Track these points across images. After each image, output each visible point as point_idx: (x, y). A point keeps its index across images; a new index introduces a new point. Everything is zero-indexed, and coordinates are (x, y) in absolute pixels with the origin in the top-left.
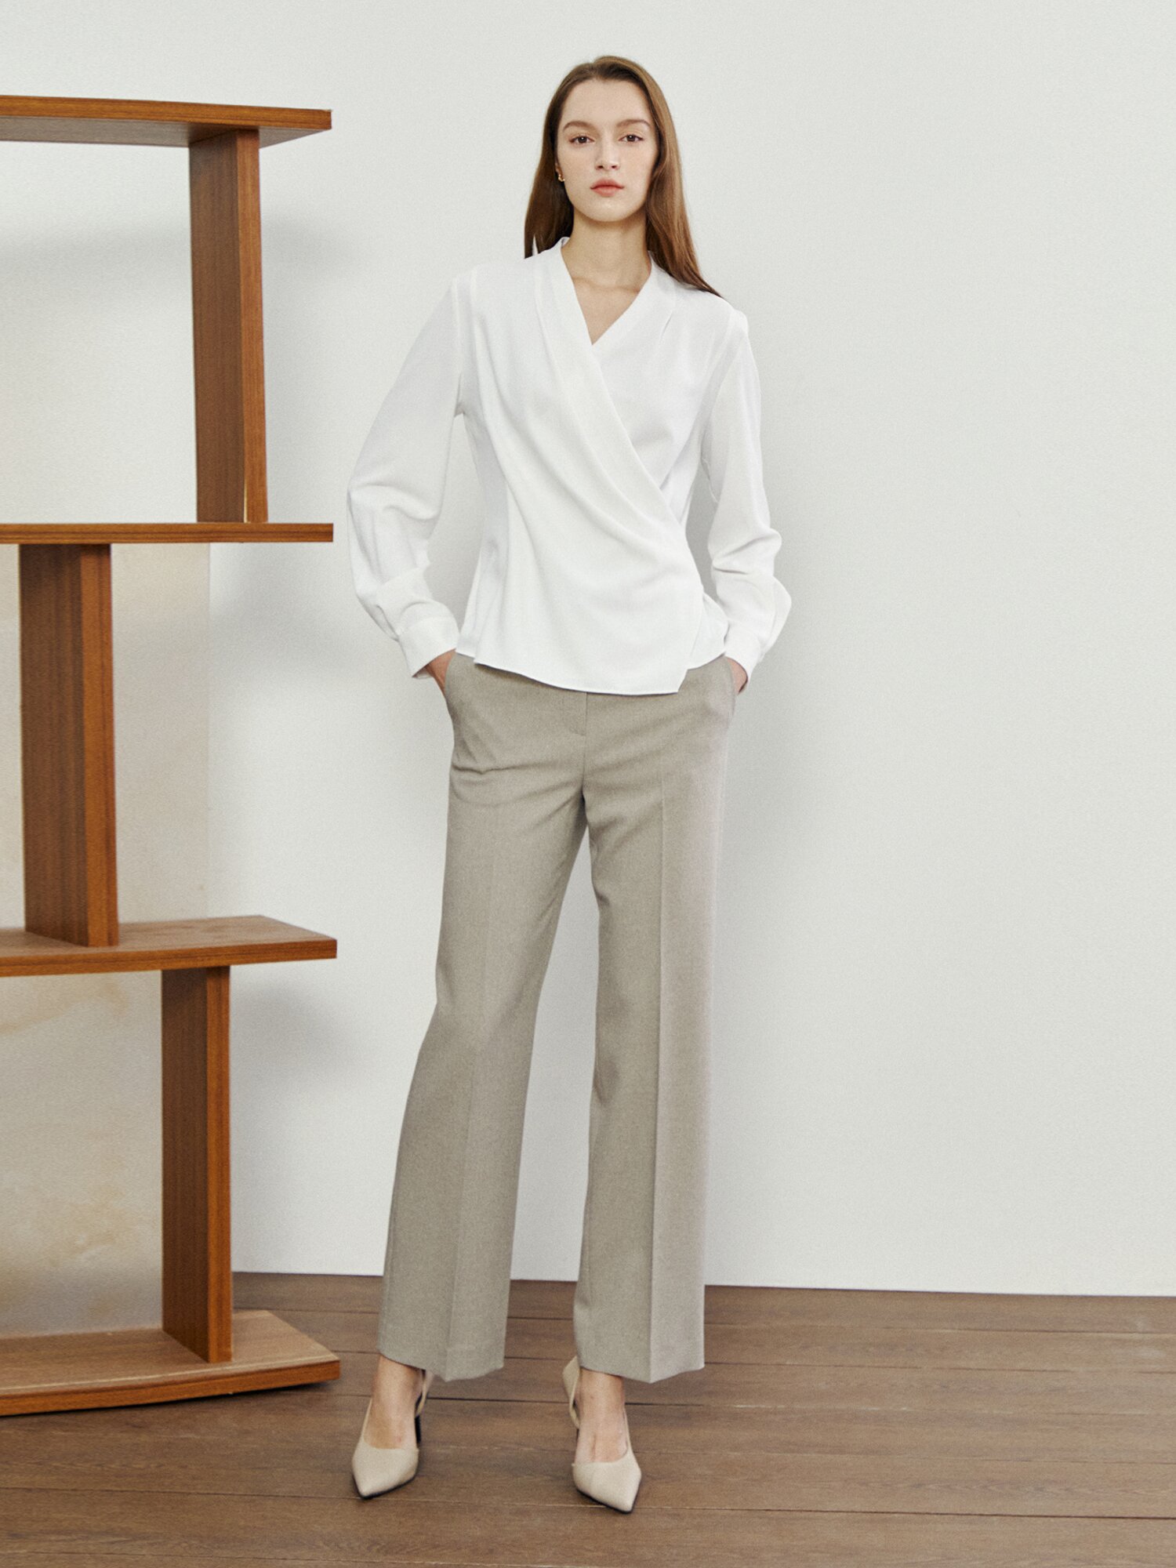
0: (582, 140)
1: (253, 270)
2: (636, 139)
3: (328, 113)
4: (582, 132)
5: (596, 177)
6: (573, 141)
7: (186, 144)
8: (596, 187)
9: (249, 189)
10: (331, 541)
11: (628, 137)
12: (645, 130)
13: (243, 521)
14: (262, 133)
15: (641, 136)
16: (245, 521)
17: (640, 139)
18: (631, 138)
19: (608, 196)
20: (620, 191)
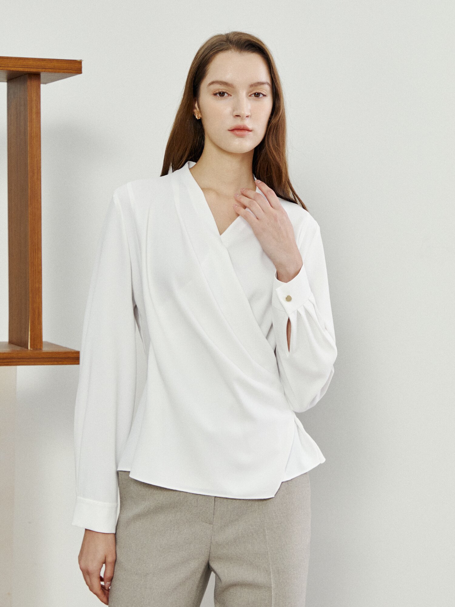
0: (222, 94)
1: (36, 171)
2: (261, 96)
3: (80, 63)
4: (222, 88)
5: (232, 123)
6: (215, 94)
7: (6, 80)
8: (232, 130)
9: (34, 116)
10: (79, 364)
11: (255, 94)
12: (267, 89)
13: (27, 348)
14: (42, 75)
15: (264, 93)
16: (29, 348)
17: (264, 95)
18: (257, 95)
19: (241, 136)
20: (250, 133)
